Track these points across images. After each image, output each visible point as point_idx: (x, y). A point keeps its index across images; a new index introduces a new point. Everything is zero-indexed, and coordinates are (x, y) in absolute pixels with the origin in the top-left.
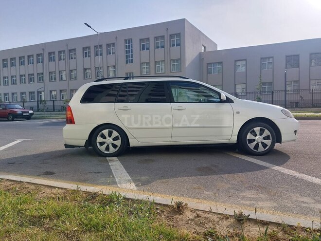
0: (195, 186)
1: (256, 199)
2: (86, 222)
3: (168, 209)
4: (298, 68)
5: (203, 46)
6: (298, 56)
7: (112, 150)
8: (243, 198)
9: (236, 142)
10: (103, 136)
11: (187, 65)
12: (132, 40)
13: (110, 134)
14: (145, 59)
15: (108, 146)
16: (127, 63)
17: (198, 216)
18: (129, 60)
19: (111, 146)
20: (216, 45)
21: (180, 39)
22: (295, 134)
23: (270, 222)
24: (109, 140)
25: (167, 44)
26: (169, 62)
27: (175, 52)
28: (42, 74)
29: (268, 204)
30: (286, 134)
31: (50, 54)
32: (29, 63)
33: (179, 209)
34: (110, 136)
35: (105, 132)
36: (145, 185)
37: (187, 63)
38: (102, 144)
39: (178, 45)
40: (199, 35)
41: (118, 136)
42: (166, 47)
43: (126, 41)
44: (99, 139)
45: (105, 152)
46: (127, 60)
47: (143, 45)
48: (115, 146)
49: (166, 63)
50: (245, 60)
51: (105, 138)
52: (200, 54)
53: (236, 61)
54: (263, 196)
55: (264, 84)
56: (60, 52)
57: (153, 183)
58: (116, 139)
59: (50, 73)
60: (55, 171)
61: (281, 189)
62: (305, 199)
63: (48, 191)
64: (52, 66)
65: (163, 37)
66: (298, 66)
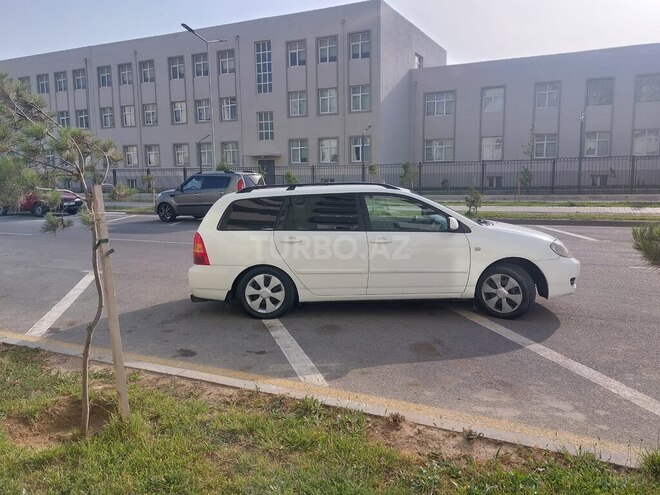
0: (412, 380)
1: (494, 405)
2: (290, 439)
3: (382, 423)
4: (610, 106)
5: (417, 55)
6: (611, 79)
7: (271, 308)
8: (478, 402)
9: (473, 297)
10: (256, 286)
11: (382, 99)
12: (269, 43)
13: (267, 282)
14: (297, 84)
15: (264, 300)
16: (260, 91)
17: (420, 432)
18: (264, 85)
19: (268, 301)
20: (443, 53)
21: (369, 43)
22: (572, 284)
23: (505, 443)
24: (266, 292)
25: (342, 55)
26: (346, 91)
27: (359, 69)
28: (86, 111)
29: (510, 412)
30: (557, 285)
31: (100, 69)
32: (59, 88)
33: (395, 422)
34: (267, 285)
35: (259, 279)
36: (338, 377)
37: (384, 94)
38: (254, 297)
39: (366, 55)
40: (408, 32)
41: (279, 285)
42: (340, 58)
43: (257, 45)
44: (250, 290)
45: (260, 311)
46: (260, 86)
47: (293, 55)
48: (275, 301)
49: (341, 92)
50: (503, 87)
51: (259, 288)
52: (411, 73)
53: (483, 89)
54: (505, 399)
55: (541, 136)
56: (121, 67)
57: (349, 375)
58: (276, 289)
59: (102, 110)
60: (193, 348)
61: (531, 388)
62: (561, 405)
63: (213, 389)
64: (106, 96)
65: (334, 38)
66: (611, 102)
